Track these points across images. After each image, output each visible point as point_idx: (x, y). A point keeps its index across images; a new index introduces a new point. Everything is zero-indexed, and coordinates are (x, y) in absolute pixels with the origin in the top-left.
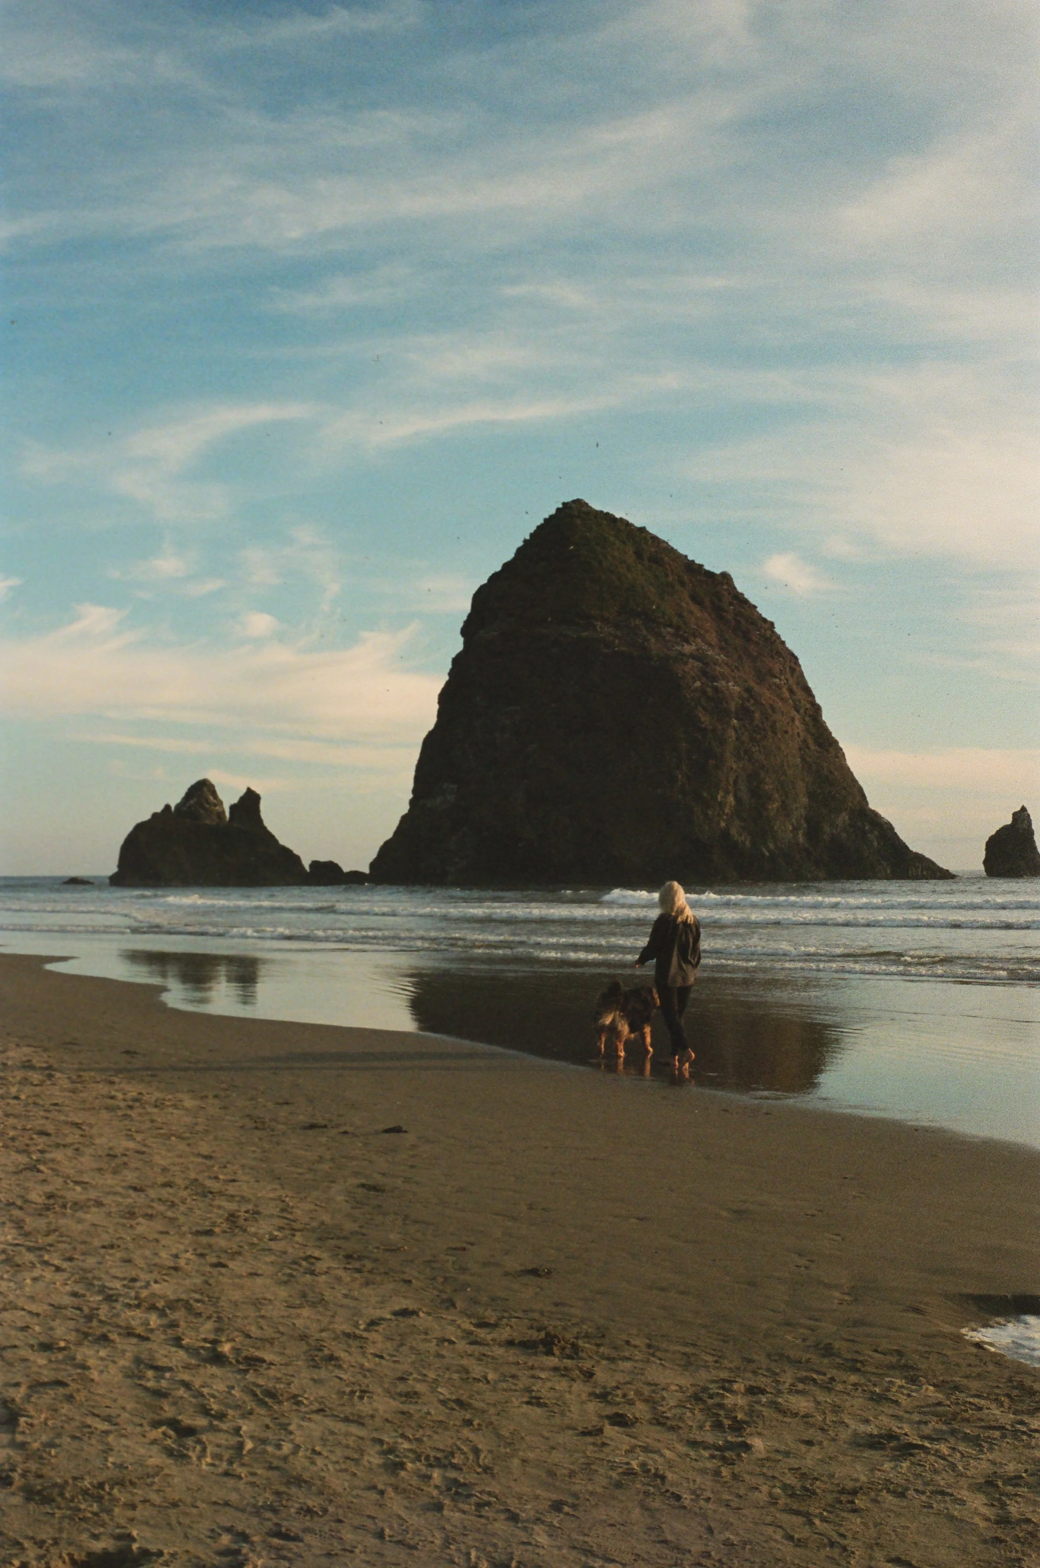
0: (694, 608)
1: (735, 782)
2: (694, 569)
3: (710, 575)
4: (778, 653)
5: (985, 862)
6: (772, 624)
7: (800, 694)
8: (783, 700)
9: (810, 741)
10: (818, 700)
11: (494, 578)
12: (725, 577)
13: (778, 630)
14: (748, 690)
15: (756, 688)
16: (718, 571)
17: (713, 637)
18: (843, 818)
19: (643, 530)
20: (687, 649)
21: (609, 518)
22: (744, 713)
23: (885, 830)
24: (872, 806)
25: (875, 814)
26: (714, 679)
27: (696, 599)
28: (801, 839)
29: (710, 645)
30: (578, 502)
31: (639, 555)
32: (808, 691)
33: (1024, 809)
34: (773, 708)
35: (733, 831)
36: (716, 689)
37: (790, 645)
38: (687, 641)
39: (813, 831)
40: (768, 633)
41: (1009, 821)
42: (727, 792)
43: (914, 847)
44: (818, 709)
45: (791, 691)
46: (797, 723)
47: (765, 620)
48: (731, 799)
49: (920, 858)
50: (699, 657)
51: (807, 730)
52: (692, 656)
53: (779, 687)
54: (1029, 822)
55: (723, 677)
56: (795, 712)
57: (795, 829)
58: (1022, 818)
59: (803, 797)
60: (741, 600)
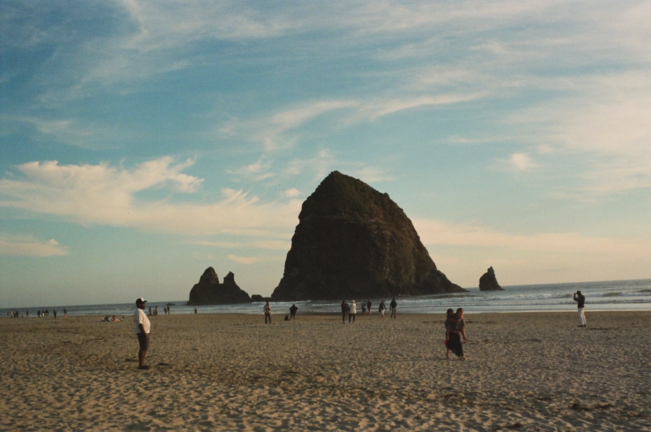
0: (375, 206)
1: (390, 264)
2: (375, 193)
3: (381, 194)
4: (404, 220)
5: (480, 286)
6: (402, 210)
7: (412, 233)
8: (406, 235)
9: (416, 248)
10: (418, 234)
11: (309, 198)
12: (386, 195)
13: (404, 211)
14: (393, 233)
15: (396, 232)
16: (383, 193)
17: (381, 216)
18: (427, 274)
19: (358, 180)
20: (373, 221)
21: (346, 177)
22: (391, 241)
23: (442, 277)
24: (438, 269)
25: (439, 271)
26: (381, 230)
27: (376, 203)
28: (413, 280)
29: (380, 219)
30: (336, 172)
31: (356, 189)
32: (415, 231)
33: (491, 268)
34: (402, 239)
35: (389, 280)
36: (382, 234)
37: (408, 217)
38: (373, 218)
39: (417, 279)
40: (401, 213)
41: (487, 272)
42: (387, 267)
43: (453, 282)
44: (418, 238)
45: (409, 232)
46: (411, 242)
47: (400, 209)
48: (388, 269)
49: (455, 286)
50: (377, 223)
51: (415, 244)
52: (374, 223)
53: (404, 231)
54: (493, 271)
55: (385, 230)
56: (410, 239)
57: (410, 278)
58: (491, 270)
59: (413, 267)
60: (392, 202)
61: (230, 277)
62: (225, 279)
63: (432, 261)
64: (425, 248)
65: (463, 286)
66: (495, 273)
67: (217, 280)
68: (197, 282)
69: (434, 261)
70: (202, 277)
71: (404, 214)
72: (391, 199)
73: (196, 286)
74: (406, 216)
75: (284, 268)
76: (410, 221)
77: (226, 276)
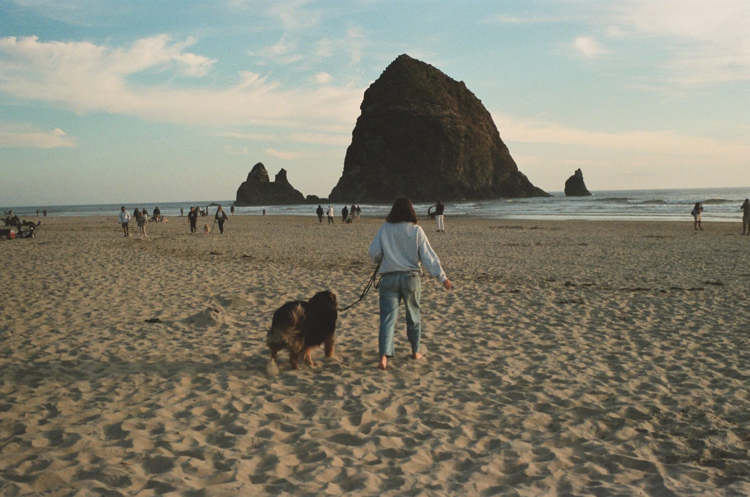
0: (449, 96)
1: (464, 163)
2: (449, 80)
3: (456, 82)
4: (482, 112)
5: (565, 190)
6: (480, 101)
7: (491, 128)
8: (483, 131)
10: (498, 130)
11: (372, 85)
12: (462, 83)
14: (469, 128)
15: (472, 126)
16: (459, 81)
17: (456, 108)
18: (507, 175)
19: (430, 65)
20: (446, 113)
21: (417, 61)
22: (467, 137)
23: (524, 179)
24: (519, 170)
25: (520, 173)
26: (456, 124)
27: (450, 92)
28: (490, 183)
29: (455, 111)
30: (405, 55)
31: (428, 76)
32: (494, 126)
33: (579, 169)
34: (478, 134)
35: (463, 181)
36: (456, 128)
37: (487, 109)
38: (445, 110)
39: (495, 180)
41: (574, 174)
42: (460, 166)
43: (535, 185)
44: (498, 133)
45: (487, 126)
46: (489, 138)
47: (477, 99)
48: (462, 169)
49: (537, 189)
50: (450, 116)
51: (493, 141)
52: (447, 116)
53: (482, 126)
54: (581, 174)
55: (459, 123)
56: (488, 135)
57: (487, 179)
58: (579, 173)
59: (491, 168)
60: (468, 92)
61: (282, 174)
62: (277, 176)
63: (512, 160)
64: (505, 146)
65: (546, 190)
66: (584, 176)
67: (267, 178)
68: (245, 180)
69: (515, 161)
70: (250, 175)
71: (483, 106)
72: (468, 88)
73: (243, 184)
74: (484, 108)
75: (343, 166)
76: (488, 114)
77: (277, 173)
